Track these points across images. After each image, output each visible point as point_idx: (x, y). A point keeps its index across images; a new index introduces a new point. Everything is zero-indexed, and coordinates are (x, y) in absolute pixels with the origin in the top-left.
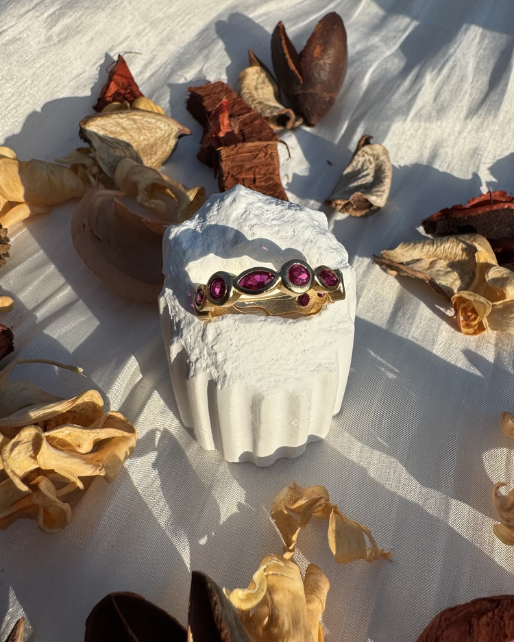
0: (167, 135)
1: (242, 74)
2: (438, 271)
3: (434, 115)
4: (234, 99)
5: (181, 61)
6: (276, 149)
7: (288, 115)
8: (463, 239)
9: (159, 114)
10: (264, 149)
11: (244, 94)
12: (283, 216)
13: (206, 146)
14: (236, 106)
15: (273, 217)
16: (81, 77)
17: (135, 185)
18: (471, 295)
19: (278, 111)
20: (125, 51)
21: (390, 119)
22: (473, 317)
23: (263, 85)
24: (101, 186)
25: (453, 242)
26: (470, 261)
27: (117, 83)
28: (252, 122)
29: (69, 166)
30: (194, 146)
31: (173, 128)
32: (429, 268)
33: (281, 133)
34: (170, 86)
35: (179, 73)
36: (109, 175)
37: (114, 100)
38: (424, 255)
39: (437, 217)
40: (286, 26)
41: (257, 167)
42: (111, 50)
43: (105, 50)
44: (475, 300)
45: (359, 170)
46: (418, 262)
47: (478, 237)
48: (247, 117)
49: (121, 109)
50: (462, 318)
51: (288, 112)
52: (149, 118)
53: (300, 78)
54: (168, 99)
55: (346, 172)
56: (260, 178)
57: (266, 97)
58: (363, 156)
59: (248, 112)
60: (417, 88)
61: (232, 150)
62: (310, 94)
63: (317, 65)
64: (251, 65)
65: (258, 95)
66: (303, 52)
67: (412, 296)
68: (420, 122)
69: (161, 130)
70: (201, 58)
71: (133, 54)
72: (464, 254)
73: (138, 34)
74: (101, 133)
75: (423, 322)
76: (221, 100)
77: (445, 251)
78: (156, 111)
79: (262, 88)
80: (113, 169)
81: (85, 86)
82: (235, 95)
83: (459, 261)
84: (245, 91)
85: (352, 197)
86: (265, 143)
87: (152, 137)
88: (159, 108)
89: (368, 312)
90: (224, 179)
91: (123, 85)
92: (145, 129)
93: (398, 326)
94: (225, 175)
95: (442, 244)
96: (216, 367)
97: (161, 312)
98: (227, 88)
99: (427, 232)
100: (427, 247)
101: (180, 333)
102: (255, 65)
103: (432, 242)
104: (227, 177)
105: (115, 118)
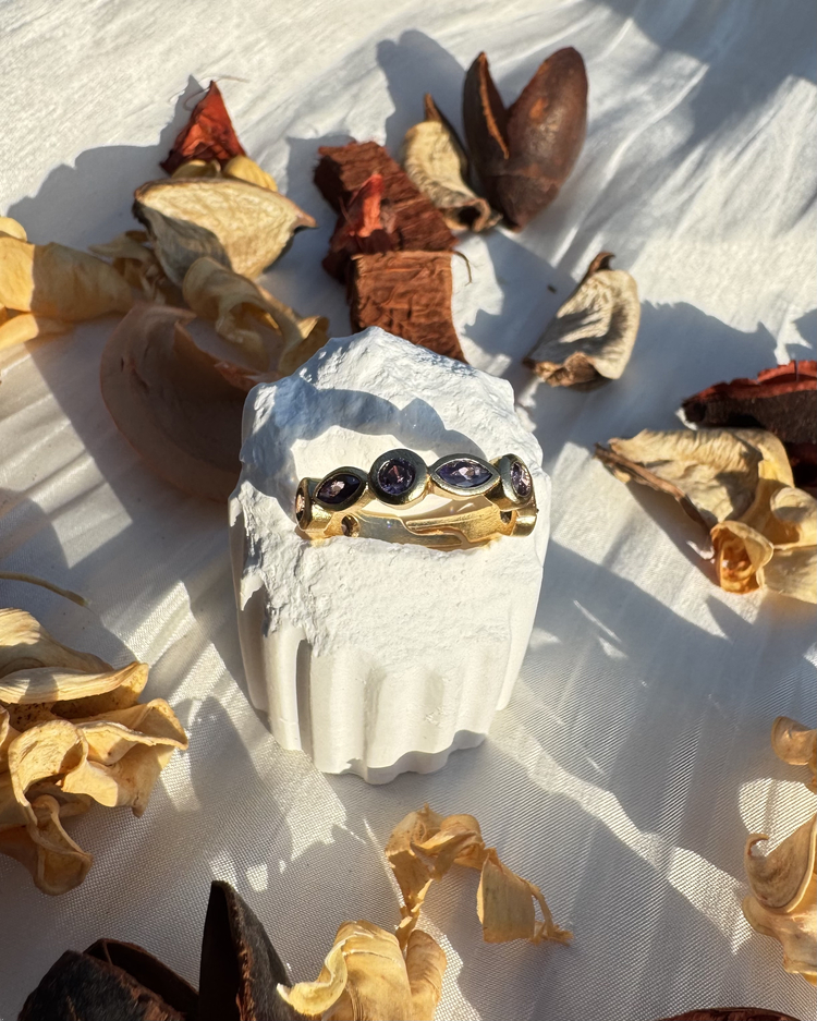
0: (276, 225)
1: (410, 132)
2: (697, 483)
3: (718, 231)
4: (393, 174)
5: (312, 104)
6: (449, 266)
7: (478, 208)
8: (742, 437)
10: (429, 264)
11: (411, 166)
12: (442, 384)
13: (338, 248)
14: (394, 186)
15: (426, 384)
16: (145, 110)
17: (214, 302)
18: (742, 529)
19: (464, 200)
20: (224, 73)
21: (646, 233)
22: (742, 564)
23: (443, 155)
24: (160, 299)
25: (727, 439)
26: (749, 473)
27: (203, 128)
28: (418, 214)
29: (111, 260)
30: (319, 246)
31: (291, 214)
32: (683, 477)
33: (464, 237)
34: (291, 141)
35: (308, 120)
36: (175, 280)
37: (195, 158)
38: (677, 455)
39: (708, 396)
40: (491, 58)
41: (415, 291)
42: (199, 70)
43: (191, 70)
44: (748, 539)
45: (586, 310)
46: (667, 465)
47: (768, 436)
48: (410, 207)
49: (204, 175)
50: (724, 564)
51: (479, 204)
52: (250, 193)
53: (504, 150)
54: (284, 163)
55: (561, 313)
56: (418, 311)
57: (446, 174)
58: (596, 287)
59: (413, 198)
60: (697, 184)
61: (377, 261)
62: (519, 177)
63: (534, 131)
64: (427, 118)
65: (433, 169)
66: (515, 106)
67: (650, 520)
68: (694, 242)
69: (268, 215)
70: (346, 97)
71: (235, 82)
72: (742, 462)
73: (247, 49)
74: (168, 212)
75: (661, 565)
76: (369, 174)
77: (712, 452)
78: (264, 185)
79: (441, 159)
80: (182, 271)
82: (394, 167)
83: (732, 473)
84: (412, 161)
85: (567, 361)
86: (431, 255)
87: (251, 225)
88: (268, 179)
89: (575, 537)
90: (360, 307)
91: (214, 130)
92: (241, 212)
93: (619, 567)
94: (363, 301)
95: (708, 440)
96: (314, 621)
97: (232, 523)
98: (383, 155)
99: (690, 418)
100: (684, 442)
101: (260, 560)
102: (434, 119)
103: (694, 435)
104: (365, 306)
105: (194, 190)
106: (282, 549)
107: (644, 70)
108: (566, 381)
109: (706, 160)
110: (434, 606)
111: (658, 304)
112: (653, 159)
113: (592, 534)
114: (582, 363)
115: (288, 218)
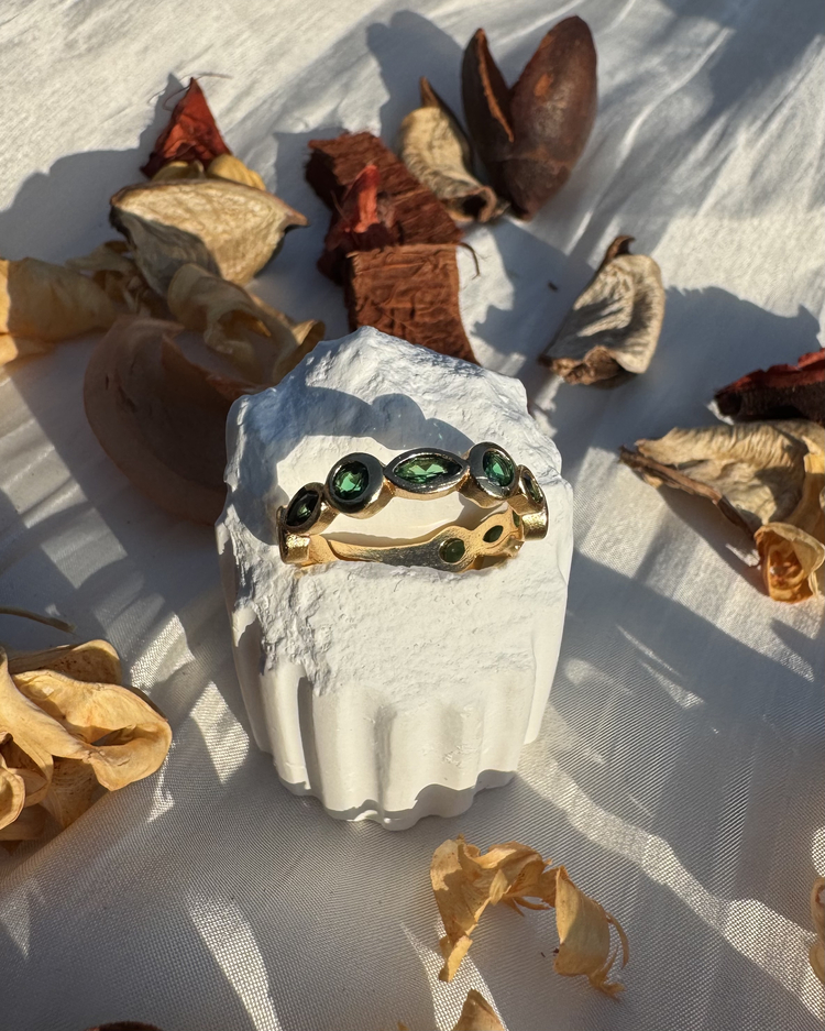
0: (264, 225)
1: (406, 120)
2: (736, 483)
3: (746, 206)
4: (391, 165)
5: (301, 93)
6: (454, 259)
7: (483, 196)
8: (784, 430)
9: (254, 188)
10: (432, 258)
11: (409, 155)
13: (333, 246)
14: (391, 178)
15: (427, 387)
16: (123, 113)
17: (201, 312)
18: (790, 530)
19: (467, 189)
20: (207, 70)
21: (669, 213)
22: (792, 569)
23: (443, 142)
24: (144, 311)
25: (767, 433)
26: (794, 468)
27: (185, 128)
28: (418, 207)
29: (90, 273)
30: (312, 245)
31: (279, 213)
32: (719, 478)
33: (470, 229)
34: (280, 137)
35: (297, 114)
36: (159, 291)
37: (177, 159)
38: (713, 453)
39: (743, 385)
40: (491, 36)
41: (417, 289)
42: (179, 68)
43: (169, 68)
44: (796, 541)
45: (605, 300)
46: (702, 465)
47: (813, 427)
48: (409, 199)
49: (185, 176)
50: (771, 570)
51: (484, 192)
52: (234, 193)
53: (508, 131)
54: (273, 160)
55: (578, 305)
56: (422, 309)
57: (448, 162)
58: (615, 274)
59: (412, 189)
60: (722, 156)
61: (375, 257)
62: (526, 161)
63: (540, 110)
64: (424, 104)
65: (433, 158)
66: (518, 84)
67: (685, 526)
68: (721, 219)
69: (255, 215)
70: (336, 88)
71: (217, 78)
72: (786, 456)
73: (228, 43)
74: (149, 217)
75: (702, 575)
76: (364, 166)
77: (750, 448)
78: (250, 183)
79: (441, 147)
80: (166, 281)
81: (129, 131)
82: (391, 157)
83: (775, 470)
84: (410, 150)
85: (587, 356)
86: (434, 248)
87: (238, 227)
88: (255, 177)
89: (604, 549)
90: (358, 308)
91: (196, 130)
92: (226, 213)
93: (655, 579)
94: (360, 302)
95: (745, 436)
96: (313, 656)
97: (221, 552)
98: (378, 145)
99: (724, 412)
100: (720, 439)
101: (251, 592)
102: (431, 105)
103: (730, 431)
104: (362, 307)
105: (175, 193)
106: (275, 578)
107: (658, 39)
108: (587, 379)
109: (730, 130)
110: (447, 633)
111: (686, 290)
112: (671, 133)
113: (622, 546)
114: (604, 358)
115: (277, 217)
